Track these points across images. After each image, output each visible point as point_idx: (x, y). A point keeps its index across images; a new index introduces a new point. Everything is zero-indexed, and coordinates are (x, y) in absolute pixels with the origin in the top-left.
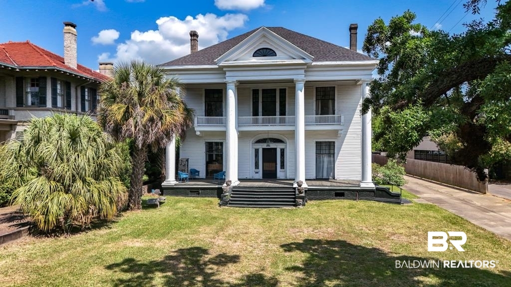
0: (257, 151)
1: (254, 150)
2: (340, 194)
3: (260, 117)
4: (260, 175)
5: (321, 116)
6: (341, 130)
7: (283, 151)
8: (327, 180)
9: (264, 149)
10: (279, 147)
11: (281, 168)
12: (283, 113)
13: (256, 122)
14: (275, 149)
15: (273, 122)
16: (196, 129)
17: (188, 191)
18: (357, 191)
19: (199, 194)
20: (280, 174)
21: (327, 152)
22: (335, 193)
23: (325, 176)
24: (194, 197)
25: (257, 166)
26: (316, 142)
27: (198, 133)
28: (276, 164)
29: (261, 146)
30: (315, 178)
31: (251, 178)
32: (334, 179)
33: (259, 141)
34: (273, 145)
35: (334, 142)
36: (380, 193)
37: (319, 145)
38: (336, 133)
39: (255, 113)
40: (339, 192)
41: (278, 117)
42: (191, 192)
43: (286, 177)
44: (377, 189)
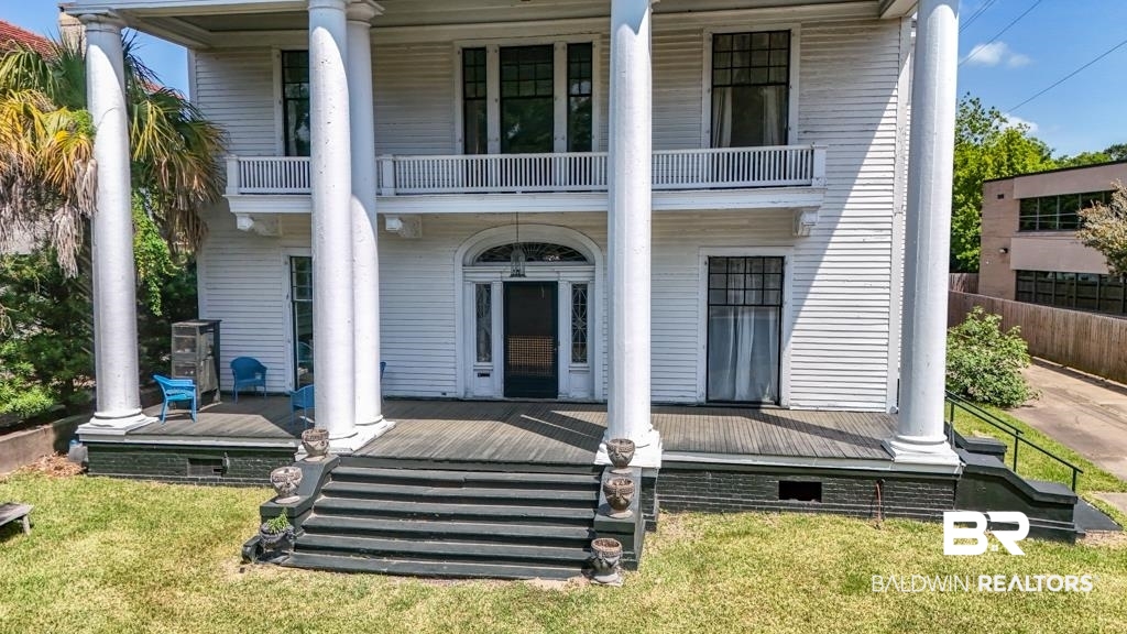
0: (484, 291)
1: (471, 291)
2: (800, 489)
3: (494, 157)
4: (493, 387)
5: (736, 150)
6: (814, 209)
7: (580, 295)
8: (750, 408)
9: (507, 286)
10: (565, 276)
11: (574, 359)
12: (581, 139)
13: (475, 180)
14: (552, 287)
15: (542, 178)
16: (234, 207)
17: (182, 459)
18: (880, 478)
19: (223, 471)
20: (570, 382)
21: (753, 297)
22: (782, 484)
23: (743, 392)
24: (203, 483)
25: (484, 351)
26: (712, 261)
27: (244, 224)
28: (556, 344)
29: (498, 275)
30: (703, 400)
31: (460, 394)
32: (778, 402)
33: (491, 256)
34: (535, 272)
35: (782, 258)
36: (981, 485)
37: (719, 267)
38: (788, 223)
39: (474, 140)
40: (798, 479)
41: (561, 156)
42: (192, 461)
43: (593, 394)
44: (971, 473)
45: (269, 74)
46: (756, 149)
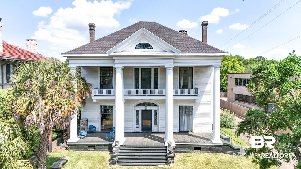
0: (138, 112)
1: (136, 111)
2: (198, 148)
3: (140, 90)
4: (139, 130)
5: (183, 89)
6: (198, 99)
7: (156, 112)
8: (186, 133)
9: (142, 111)
10: (153, 109)
11: (155, 124)
12: (156, 86)
13: (137, 93)
14: (151, 111)
15: (149, 93)
16: (93, 98)
17: (87, 146)
18: (210, 146)
19: (95, 149)
20: (154, 129)
21: (187, 113)
22: (195, 147)
23: (186, 130)
24: (91, 151)
25: (138, 123)
26: (180, 106)
27: (94, 101)
28: (151, 121)
29: (140, 109)
30: (179, 131)
31: (133, 131)
32: (192, 132)
33: (139, 105)
34: (149, 108)
35: (192, 106)
36: (226, 147)
37: (181, 108)
38: (194, 101)
39: (137, 87)
40: (197, 147)
41: (153, 90)
42: (89, 147)
43: (159, 131)
44: (224, 145)
45: (97, 71)
46: (186, 89)
